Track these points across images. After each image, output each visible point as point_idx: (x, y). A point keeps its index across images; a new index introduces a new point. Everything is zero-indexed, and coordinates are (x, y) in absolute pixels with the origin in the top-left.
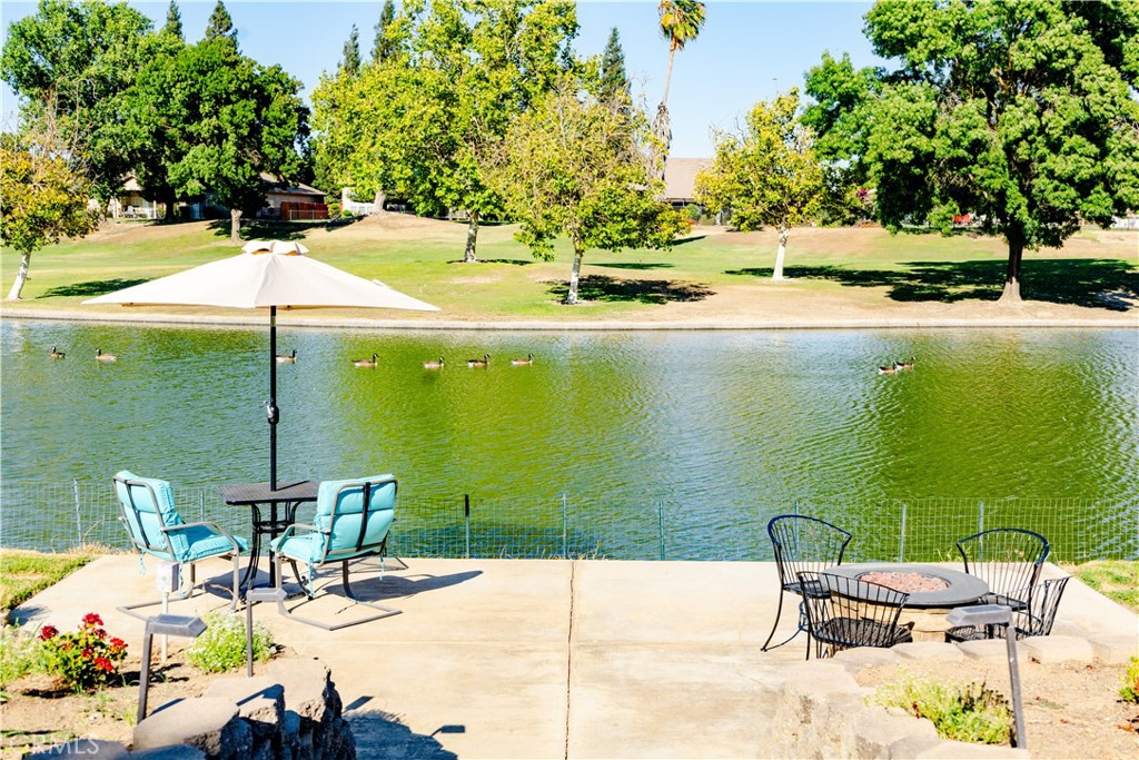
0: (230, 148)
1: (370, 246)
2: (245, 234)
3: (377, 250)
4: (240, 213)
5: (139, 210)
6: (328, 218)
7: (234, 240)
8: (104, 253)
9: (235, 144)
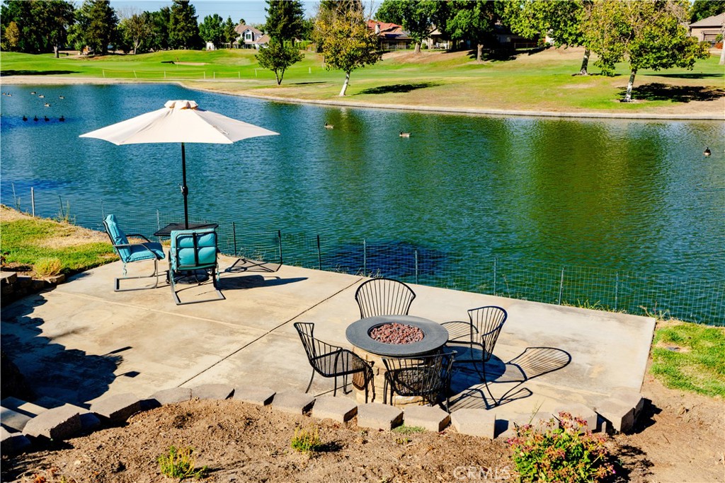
0: (477, 11)
1: (549, 64)
2: (485, 57)
3: (552, 66)
4: (482, 46)
5: (441, 45)
6: (537, 46)
7: (478, 62)
8: (415, 68)
9: (480, 9)
